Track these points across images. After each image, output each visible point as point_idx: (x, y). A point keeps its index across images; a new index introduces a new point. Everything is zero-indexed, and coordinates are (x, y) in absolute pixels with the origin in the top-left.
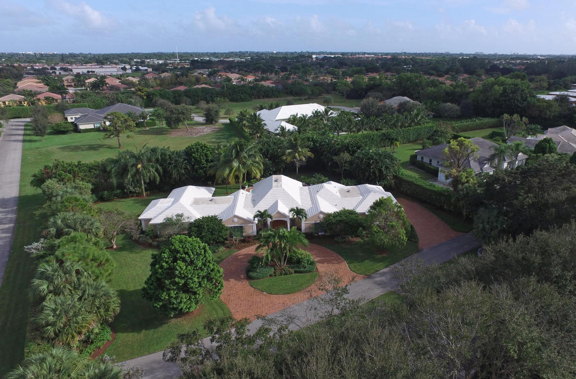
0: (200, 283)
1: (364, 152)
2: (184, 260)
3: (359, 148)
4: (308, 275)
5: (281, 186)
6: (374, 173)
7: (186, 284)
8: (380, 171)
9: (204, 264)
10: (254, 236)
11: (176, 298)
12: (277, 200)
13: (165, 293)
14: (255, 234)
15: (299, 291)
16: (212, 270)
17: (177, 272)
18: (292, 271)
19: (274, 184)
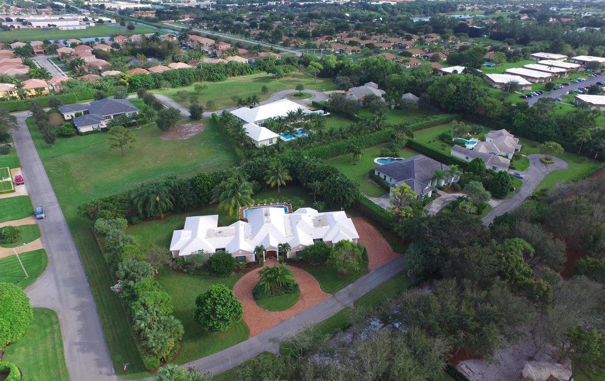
0: (230, 314)
1: (331, 179)
2: (220, 304)
3: (328, 174)
4: (293, 295)
5: (270, 222)
6: (339, 198)
7: (222, 317)
8: (344, 197)
9: (232, 303)
10: (254, 263)
11: (217, 325)
12: (268, 235)
13: (211, 323)
14: (254, 260)
15: (288, 308)
16: (236, 306)
17: (218, 312)
18: (283, 292)
19: (265, 219)
